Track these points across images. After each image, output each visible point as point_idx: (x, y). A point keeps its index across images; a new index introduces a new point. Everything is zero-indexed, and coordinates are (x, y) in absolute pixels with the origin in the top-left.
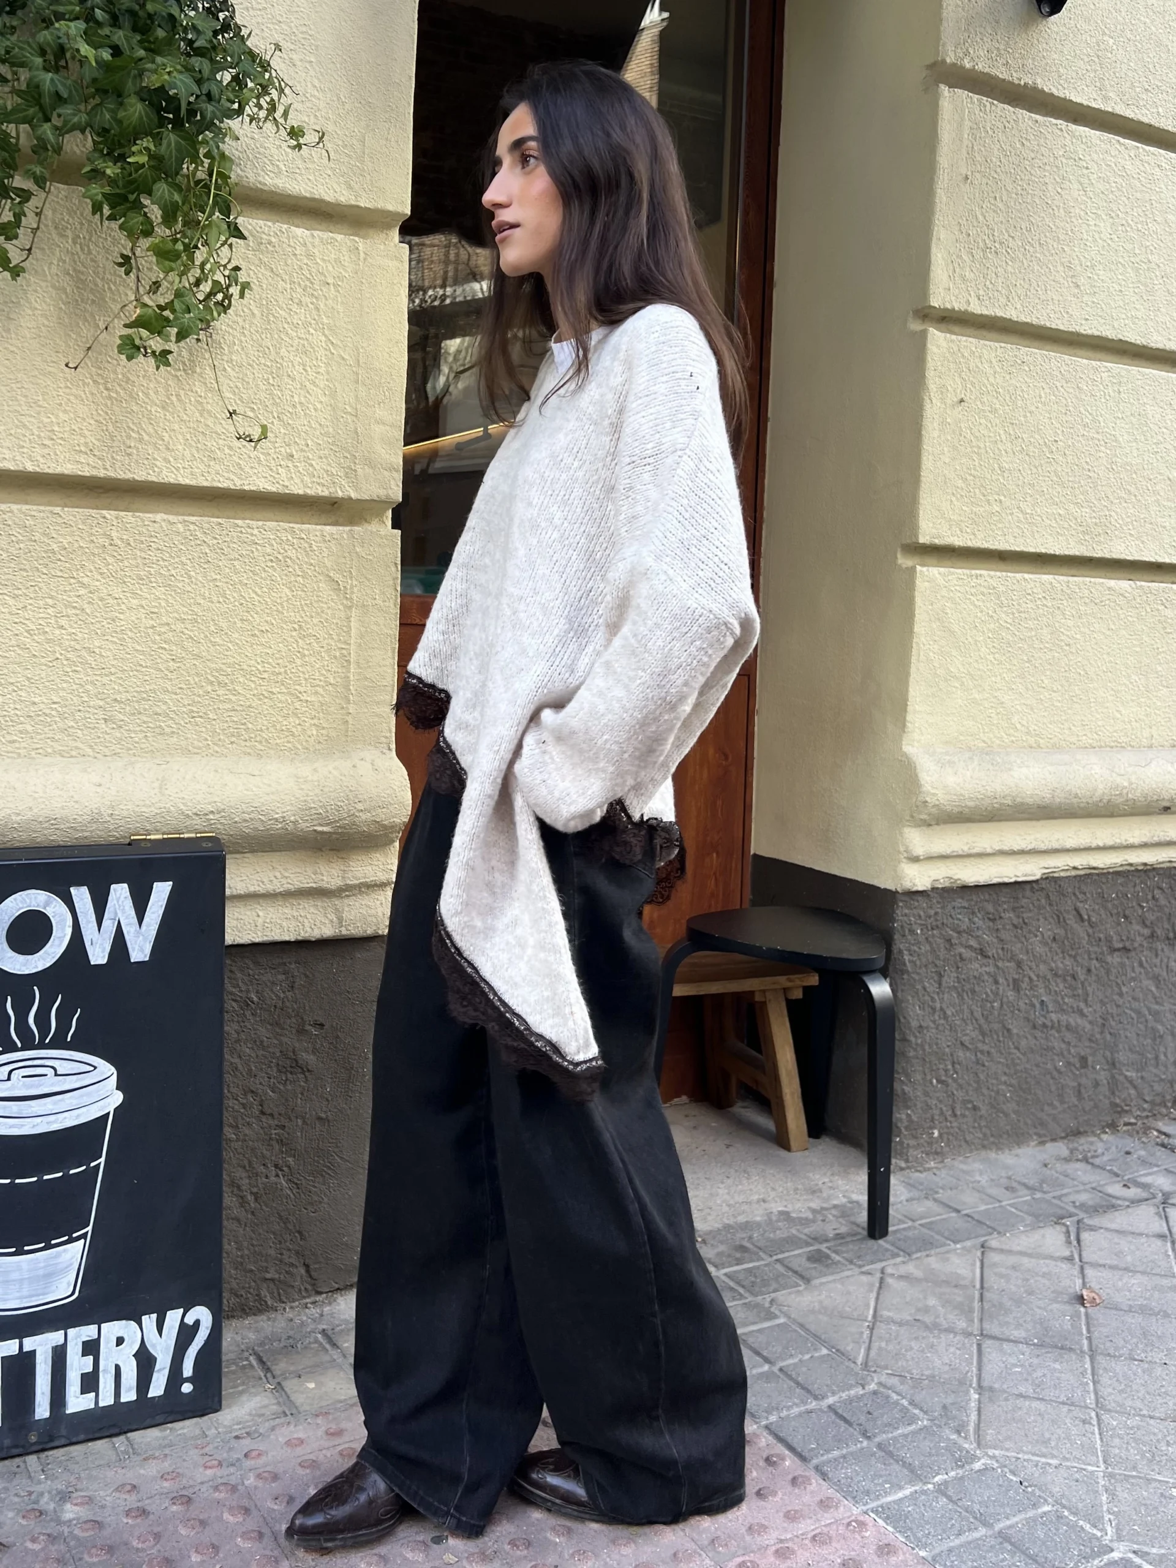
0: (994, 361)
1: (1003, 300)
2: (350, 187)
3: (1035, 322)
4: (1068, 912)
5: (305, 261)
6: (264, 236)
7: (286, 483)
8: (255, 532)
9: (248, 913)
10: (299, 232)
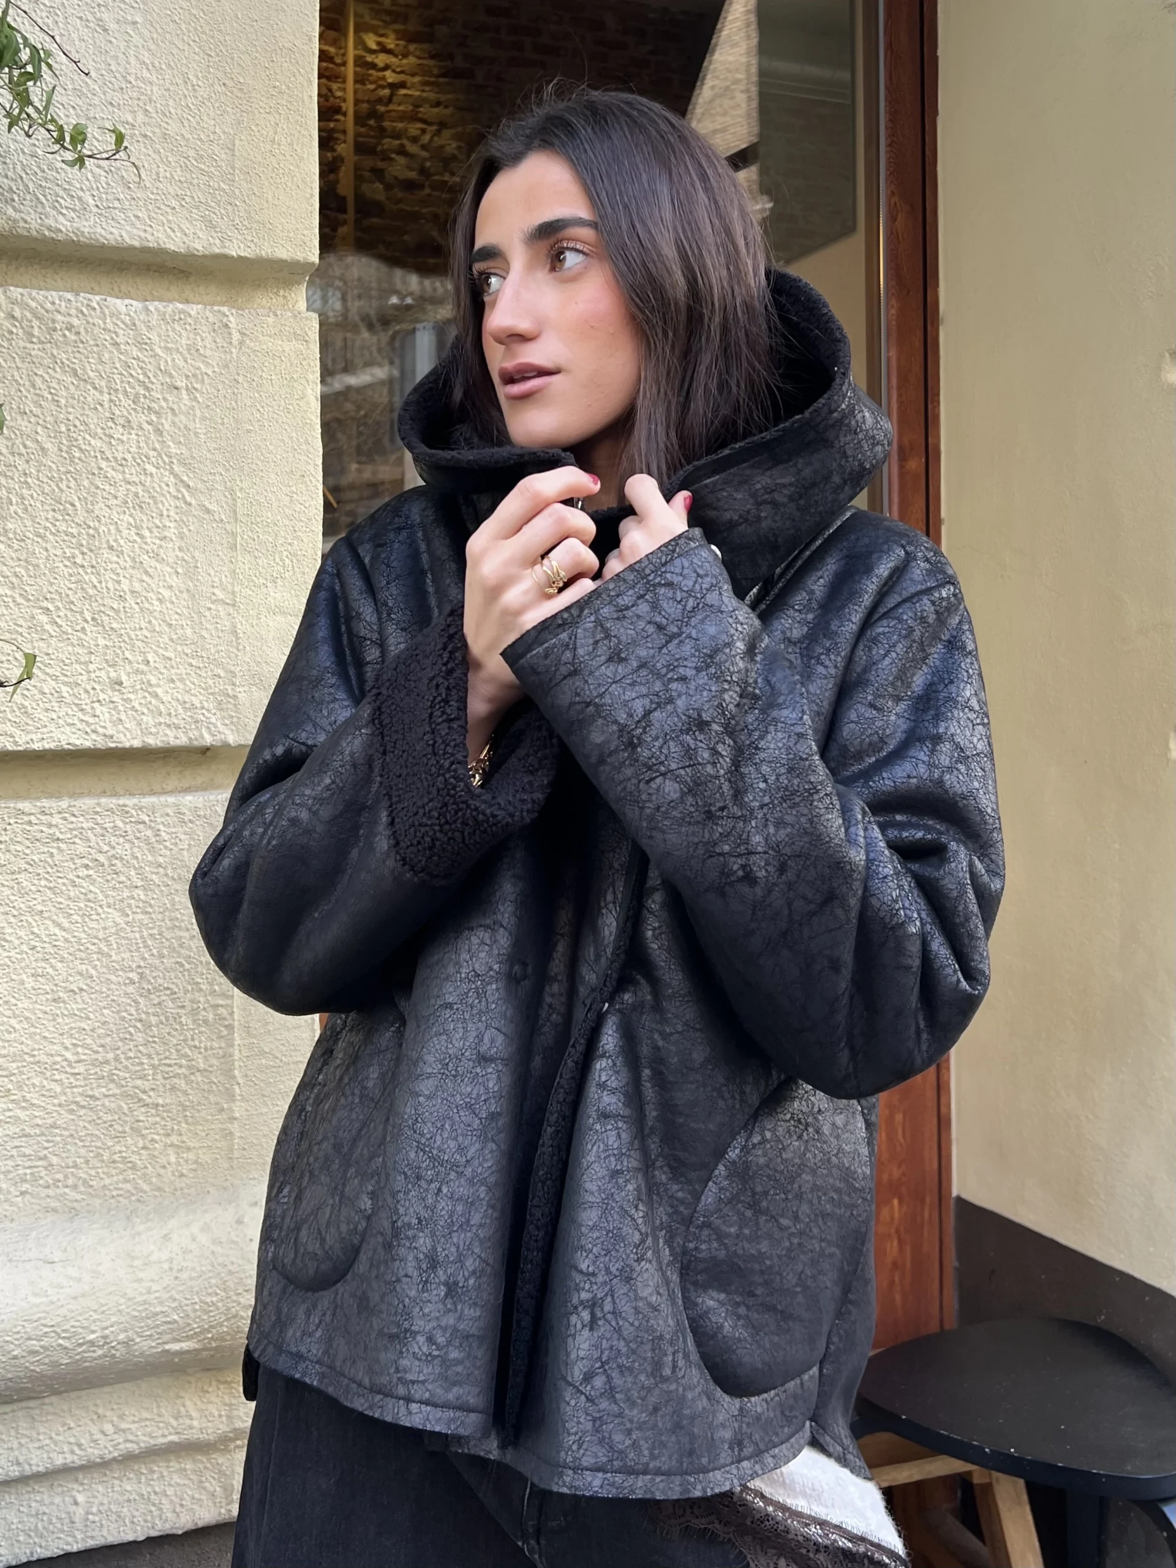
2: (211, 225)
5: (135, 352)
6: (59, 317)
7: (110, 732)
8: (56, 819)
9: (57, 1500)
10: (120, 304)
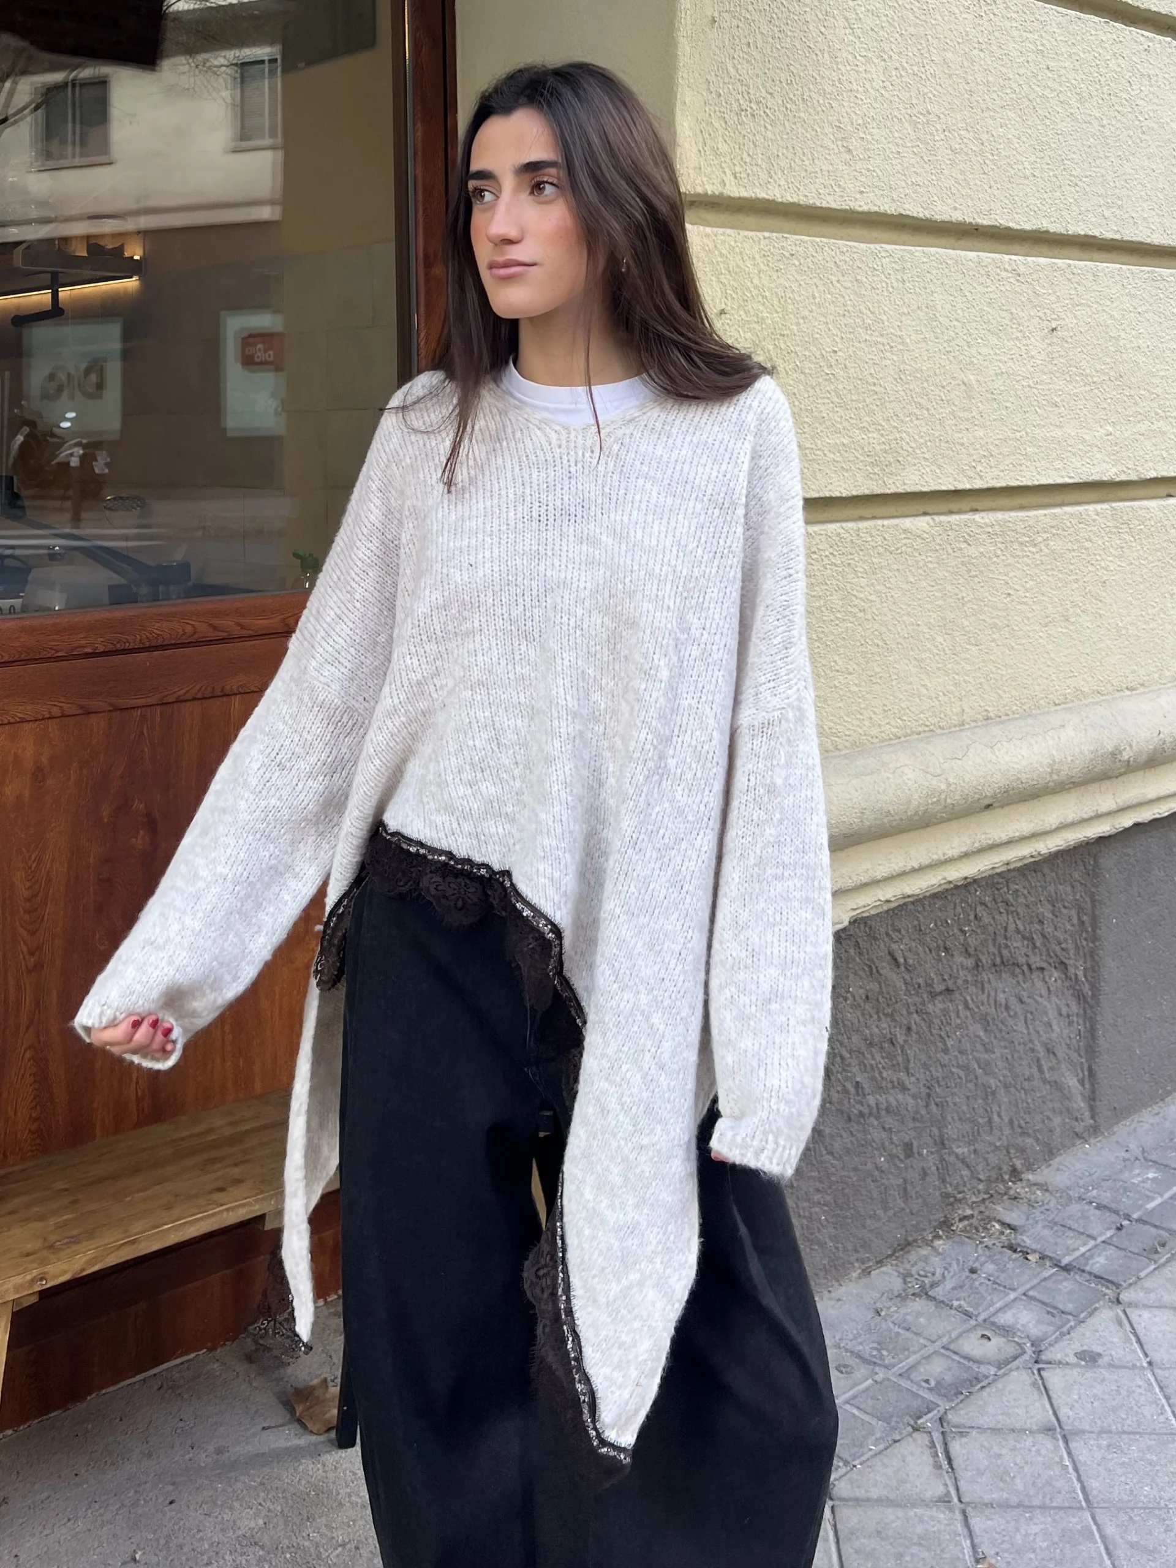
0: (757, 256)
1: (764, 176)
3: (803, 201)
4: (880, 959)
